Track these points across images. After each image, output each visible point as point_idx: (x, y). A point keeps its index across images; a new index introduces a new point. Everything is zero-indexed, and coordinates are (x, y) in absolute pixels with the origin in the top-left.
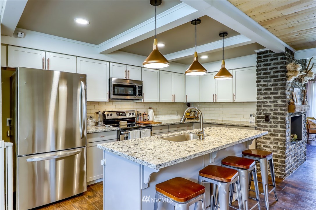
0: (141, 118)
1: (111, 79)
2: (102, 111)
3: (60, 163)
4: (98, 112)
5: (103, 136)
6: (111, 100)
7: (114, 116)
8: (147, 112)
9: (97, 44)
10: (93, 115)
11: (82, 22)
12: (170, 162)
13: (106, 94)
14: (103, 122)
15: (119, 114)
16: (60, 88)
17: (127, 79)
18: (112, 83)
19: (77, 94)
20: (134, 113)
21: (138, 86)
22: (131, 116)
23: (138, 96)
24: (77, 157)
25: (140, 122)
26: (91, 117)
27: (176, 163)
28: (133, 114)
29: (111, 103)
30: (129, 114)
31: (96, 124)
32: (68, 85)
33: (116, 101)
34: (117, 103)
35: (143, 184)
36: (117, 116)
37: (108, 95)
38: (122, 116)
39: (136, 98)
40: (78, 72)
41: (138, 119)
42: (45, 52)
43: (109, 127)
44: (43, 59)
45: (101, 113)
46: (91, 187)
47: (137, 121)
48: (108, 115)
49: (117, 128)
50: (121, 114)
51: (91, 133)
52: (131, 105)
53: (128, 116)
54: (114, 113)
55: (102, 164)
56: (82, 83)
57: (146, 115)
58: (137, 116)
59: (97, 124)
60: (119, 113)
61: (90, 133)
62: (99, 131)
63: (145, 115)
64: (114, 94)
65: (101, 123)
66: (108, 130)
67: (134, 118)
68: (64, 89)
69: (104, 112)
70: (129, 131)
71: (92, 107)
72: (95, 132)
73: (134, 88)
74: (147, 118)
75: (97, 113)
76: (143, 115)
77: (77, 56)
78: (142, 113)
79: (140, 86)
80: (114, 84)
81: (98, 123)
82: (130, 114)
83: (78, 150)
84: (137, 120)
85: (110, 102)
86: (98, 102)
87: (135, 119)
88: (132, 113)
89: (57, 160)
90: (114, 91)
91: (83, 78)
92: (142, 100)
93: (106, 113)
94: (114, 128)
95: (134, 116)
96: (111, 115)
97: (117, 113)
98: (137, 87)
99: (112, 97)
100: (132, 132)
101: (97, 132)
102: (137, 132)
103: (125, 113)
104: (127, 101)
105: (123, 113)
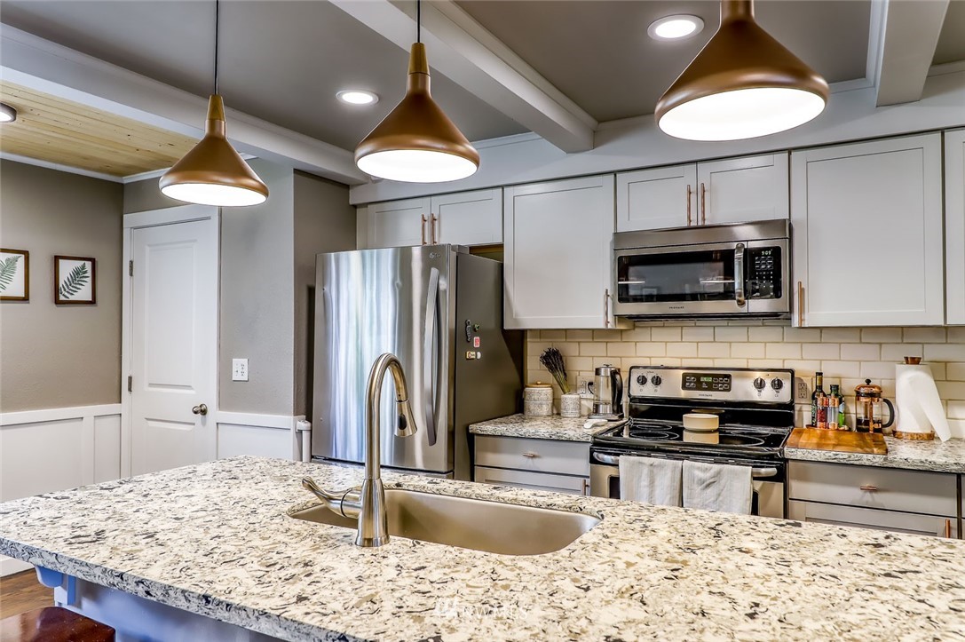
5: (536, 454)
15: (694, 379)
18: (618, 254)
20: (787, 383)
22: (764, 396)
26: (590, 383)
28: (775, 385)
30: (749, 382)
36: (682, 388)
42: (429, 199)
44: (425, 221)
48: (642, 380)
50: (707, 383)
51: (489, 435)
53: (743, 391)
54: (669, 375)
56: (435, 272)
60: (698, 376)
61: (485, 433)
62: (516, 435)
66: (547, 436)
72: (501, 436)
77: (503, 187)
82: (760, 384)
84: (812, 418)
88: (768, 380)
91: (439, 256)
93: (635, 374)
95: (783, 396)
96: (657, 381)
97: (685, 376)
99: (618, 307)
100: (633, 464)
101: (507, 434)
102: (661, 466)
103: (729, 376)
104: (760, 323)
105: (721, 379)
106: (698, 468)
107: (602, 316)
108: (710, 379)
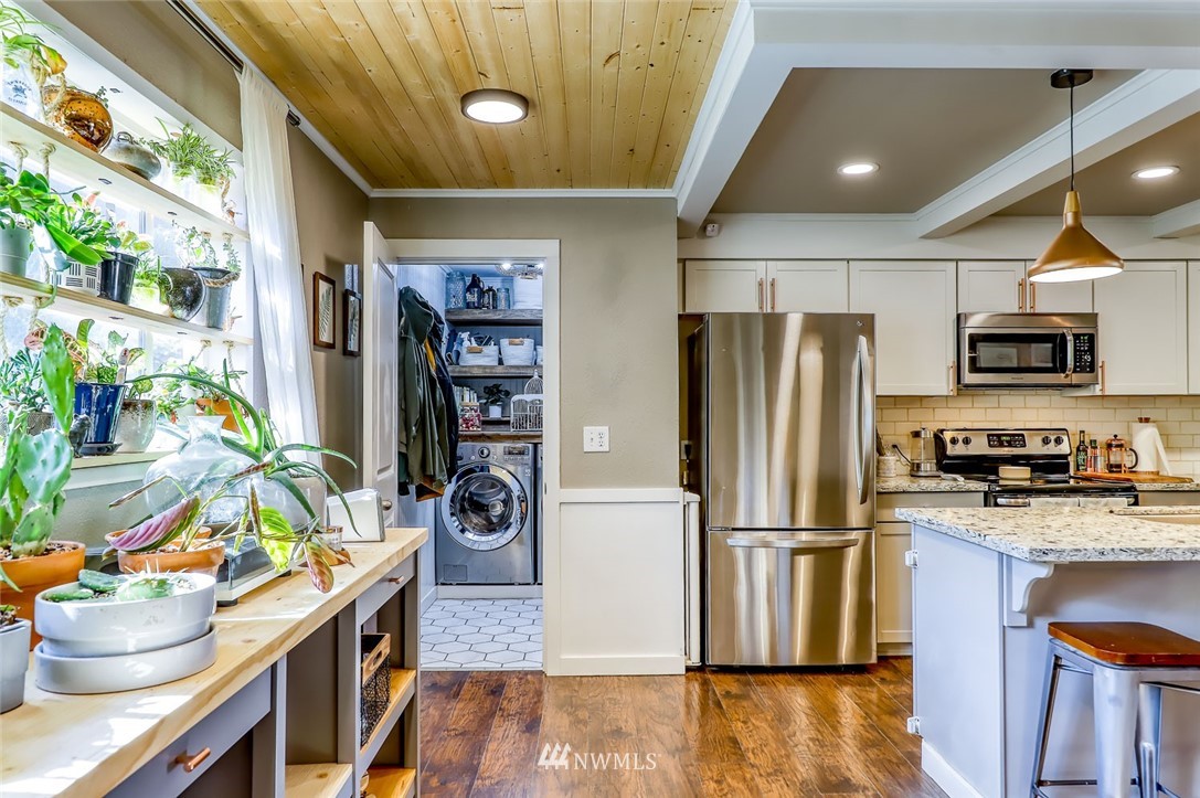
0: (1095, 458)
1: (962, 317)
2: (933, 427)
3: (804, 562)
4: (918, 429)
6: (963, 389)
7: (980, 447)
8: (1127, 438)
9: (912, 210)
10: (903, 441)
11: (858, 169)
12: (1080, 550)
13: (945, 370)
14: (937, 464)
15: (996, 438)
16: (804, 357)
17: (1028, 311)
18: (968, 332)
19: (849, 374)
20: (1065, 438)
21: (1076, 336)
22: (1052, 449)
23: (1075, 371)
24: (852, 557)
25: (1090, 471)
26: (894, 446)
27: (1104, 559)
28: (1058, 441)
29: (966, 402)
30: (1038, 440)
31: (912, 470)
32: (823, 350)
33: (987, 392)
34: (990, 399)
35: (1010, 611)
36: (990, 445)
37: (952, 373)
38: (1010, 445)
39: (1067, 381)
40: (853, 311)
41: (1080, 462)
42: (764, 262)
43: (955, 480)
44: (761, 284)
45: (930, 435)
46: (891, 661)
47: (1078, 470)
48: (954, 441)
49: (984, 486)
50: (1007, 442)
51: (890, 492)
52: (1050, 407)
53: (1034, 447)
54: (975, 435)
55: (907, 563)
56: (863, 340)
57: (1121, 446)
58: (1078, 449)
59: (915, 470)
60: (999, 436)
61: (886, 491)
62: (918, 489)
63: (1114, 449)
64: (975, 369)
65: (928, 467)
66: (948, 488)
67: (1065, 457)
68: (813, 359)
69: (942, 431)
70: (1028, 496)
71: (900, 414)
72: (904, 492)
73: (1057, 341)
74: (1126, 458)
75: (917, 434)
76: (1109, 446)
77: (848, 261)
78: (1102, 437)
79: (1084, 335)
80: (971, 336)
81: (918, 466)
82: (1046, 441)
83: (853, 535)
84: (1078, 466)
85: (961, 398)
86: (921, 398)
87: (1068, 463)
88: (1053, 438)
89: (795, 552)
90: (973, 361)
91: (866, 324)
92: (1098, 387)
93: (947, 436)
94: (970, 485)
95: (1064, 448)
96: (967, 441)
97: (989, 436)
98: (1070, 338)
99: (970, 378)
100: (1043, 504)
101: (909, 490)
102: (1065, 504)
103: (1022, 435)
104: (1034, 392)
105: (1017, 439)
106: (1092, 502)
107: (945, 385)
108: (1008, 438)
